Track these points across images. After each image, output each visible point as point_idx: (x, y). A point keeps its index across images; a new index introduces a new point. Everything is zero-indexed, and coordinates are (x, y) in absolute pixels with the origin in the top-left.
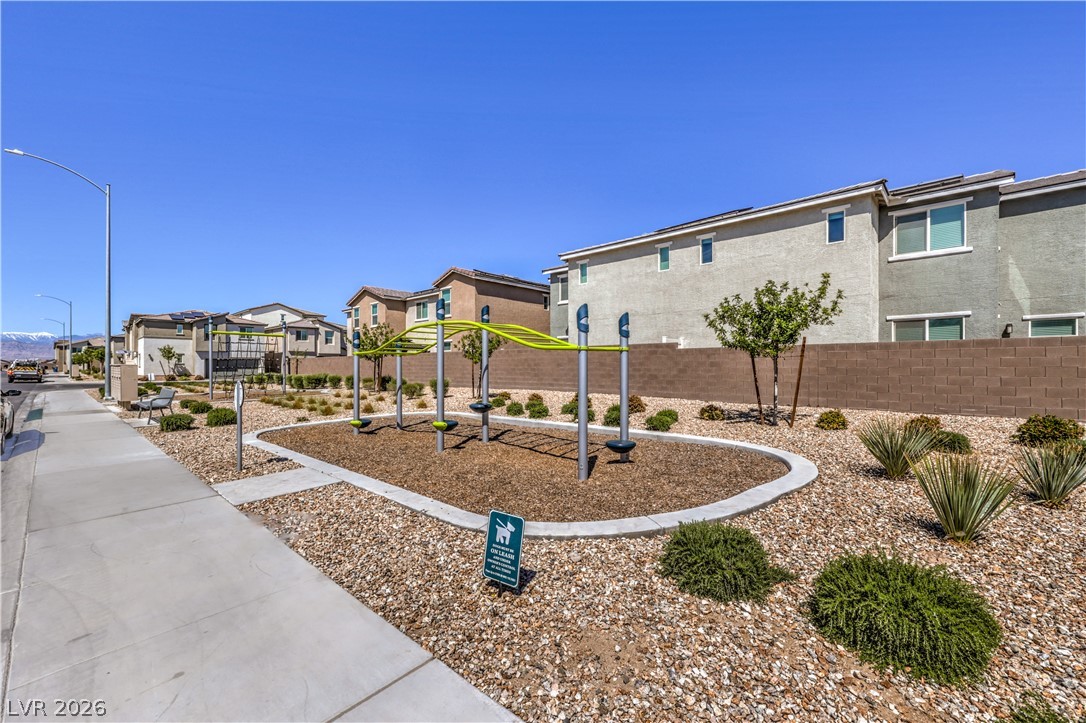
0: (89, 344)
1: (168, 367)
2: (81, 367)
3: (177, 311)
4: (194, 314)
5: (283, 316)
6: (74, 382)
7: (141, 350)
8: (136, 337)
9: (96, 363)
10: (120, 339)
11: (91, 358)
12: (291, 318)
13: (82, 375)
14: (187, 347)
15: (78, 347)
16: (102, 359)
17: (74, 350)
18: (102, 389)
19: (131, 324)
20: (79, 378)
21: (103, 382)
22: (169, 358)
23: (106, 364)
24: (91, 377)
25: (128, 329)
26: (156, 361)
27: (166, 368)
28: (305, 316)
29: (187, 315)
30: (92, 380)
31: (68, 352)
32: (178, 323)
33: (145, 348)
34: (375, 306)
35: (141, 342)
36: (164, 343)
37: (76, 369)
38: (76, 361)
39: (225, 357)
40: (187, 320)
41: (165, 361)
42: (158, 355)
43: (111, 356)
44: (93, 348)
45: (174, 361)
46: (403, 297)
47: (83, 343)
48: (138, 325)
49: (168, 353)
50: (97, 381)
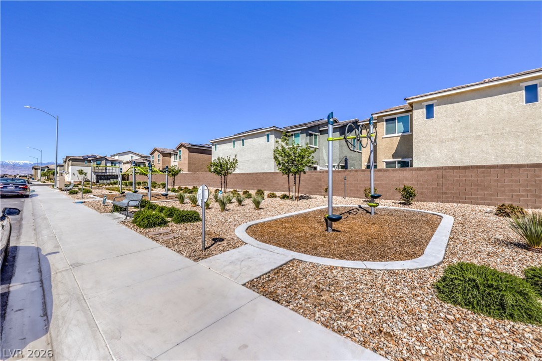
0: (48, 168)
1: (81, 178)
2: (45, 178)
3: (85, 155)
4: (93, 156)
5: (132, 157)
6: (42, 183)
7: (70, 171)
8: (68, 165)
9: (51, 176)
10: (62, 166)
11: (49, 174)
12: (135, 158)
13: (46, 181)
14: (88, 170)
15: (43, 169)
16: (54, 175)
17: (42, 170)
18: (53, 186)
19: (66, 160)
20: (44, 182)
21: (54, 184)
22: (81, 174)
23: (55, 176)
24: (49, 182)
25: (65, 162)
26: (76, 176)
27: (80, 179)
28: (142, 157)
29: (89, 157)
30: (49, 183)
31: (39, 171)
32: (84, 160)
33: (72, 170)
34: (159, 155)
35: (70, 168)
36: (79, 168)
37: (44, 178)
38: (43, 175)
39: (104, 174)
40: (89, 159)
41: (79, 175)
42: (77, 173)
43: (57, 173)
44: (50, 169)
45: (83, 175)
46: (169, 152)
47: (45, 167)
48: (69, 160)
49: (81, 172)
50: (51, 183)
